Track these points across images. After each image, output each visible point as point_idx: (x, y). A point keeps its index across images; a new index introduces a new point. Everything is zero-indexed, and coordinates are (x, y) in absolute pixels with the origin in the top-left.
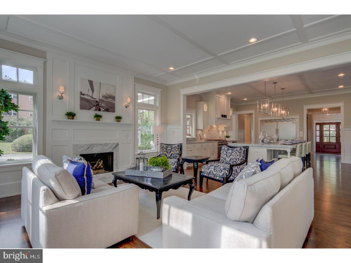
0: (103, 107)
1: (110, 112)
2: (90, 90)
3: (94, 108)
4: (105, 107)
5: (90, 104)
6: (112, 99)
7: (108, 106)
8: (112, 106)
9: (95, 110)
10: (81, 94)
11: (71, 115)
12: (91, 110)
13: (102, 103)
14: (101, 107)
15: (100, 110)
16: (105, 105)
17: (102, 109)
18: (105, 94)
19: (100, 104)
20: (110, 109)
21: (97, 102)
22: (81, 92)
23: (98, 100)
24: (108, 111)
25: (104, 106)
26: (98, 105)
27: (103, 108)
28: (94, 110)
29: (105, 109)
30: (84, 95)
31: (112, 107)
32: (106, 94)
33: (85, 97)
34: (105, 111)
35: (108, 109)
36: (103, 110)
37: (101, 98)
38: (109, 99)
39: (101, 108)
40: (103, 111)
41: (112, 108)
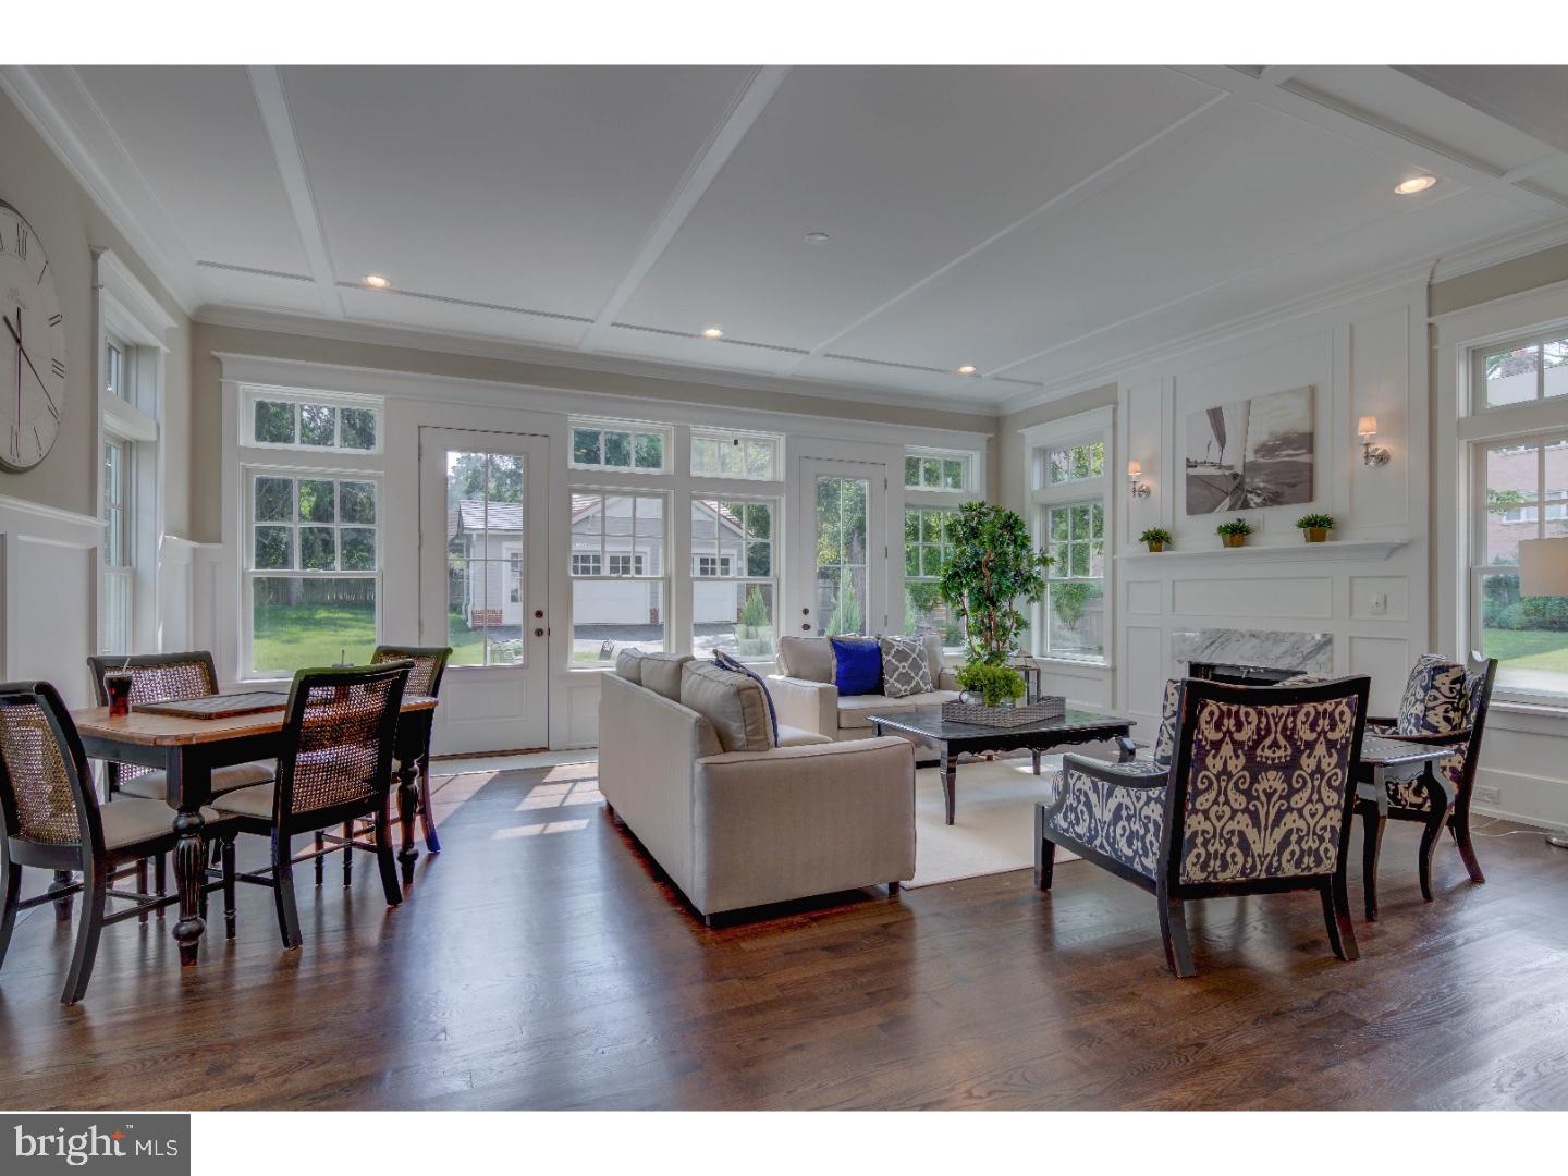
0: (1259, 488)
1: (1287, 503)
2: (1215, 444)
3: (1227, 502)
4: (1265, 488)
5: (1214, 490)
6: (1295, 449)
7: (1277, 484)
8: (1294, 477)
9: (1230, 509)
10: (1190, 465)
11: (1157, 540)
12: (1217, 510)
13: (1252, 478)
14: (1251, 493)
15: (1246, 505)
16: (1263, 482)
17: (1254, 499)
18: (1264, 438)
19: (1247, 480)
20: (1288, 491)
21: (1235, 476)
22: (1188, 460)
23: (1239, 470)
24: (1281, 504)
25: (1262, 485)
26: (1239, 487)
27: (1258, 495)
28: (1227, 507)
29: (1265, 499)
30: (1195, 466)
31: (1293, 481)
32: (1270, 434)
33: (1200, 471)
34: (1263, 504)
35: (1277, 493)
36: (1258, 500)
37: (1250, 457)
38: (1285, 453)
39: (1249, 496)
40: (1258, 505)
41: (1294, 485)
